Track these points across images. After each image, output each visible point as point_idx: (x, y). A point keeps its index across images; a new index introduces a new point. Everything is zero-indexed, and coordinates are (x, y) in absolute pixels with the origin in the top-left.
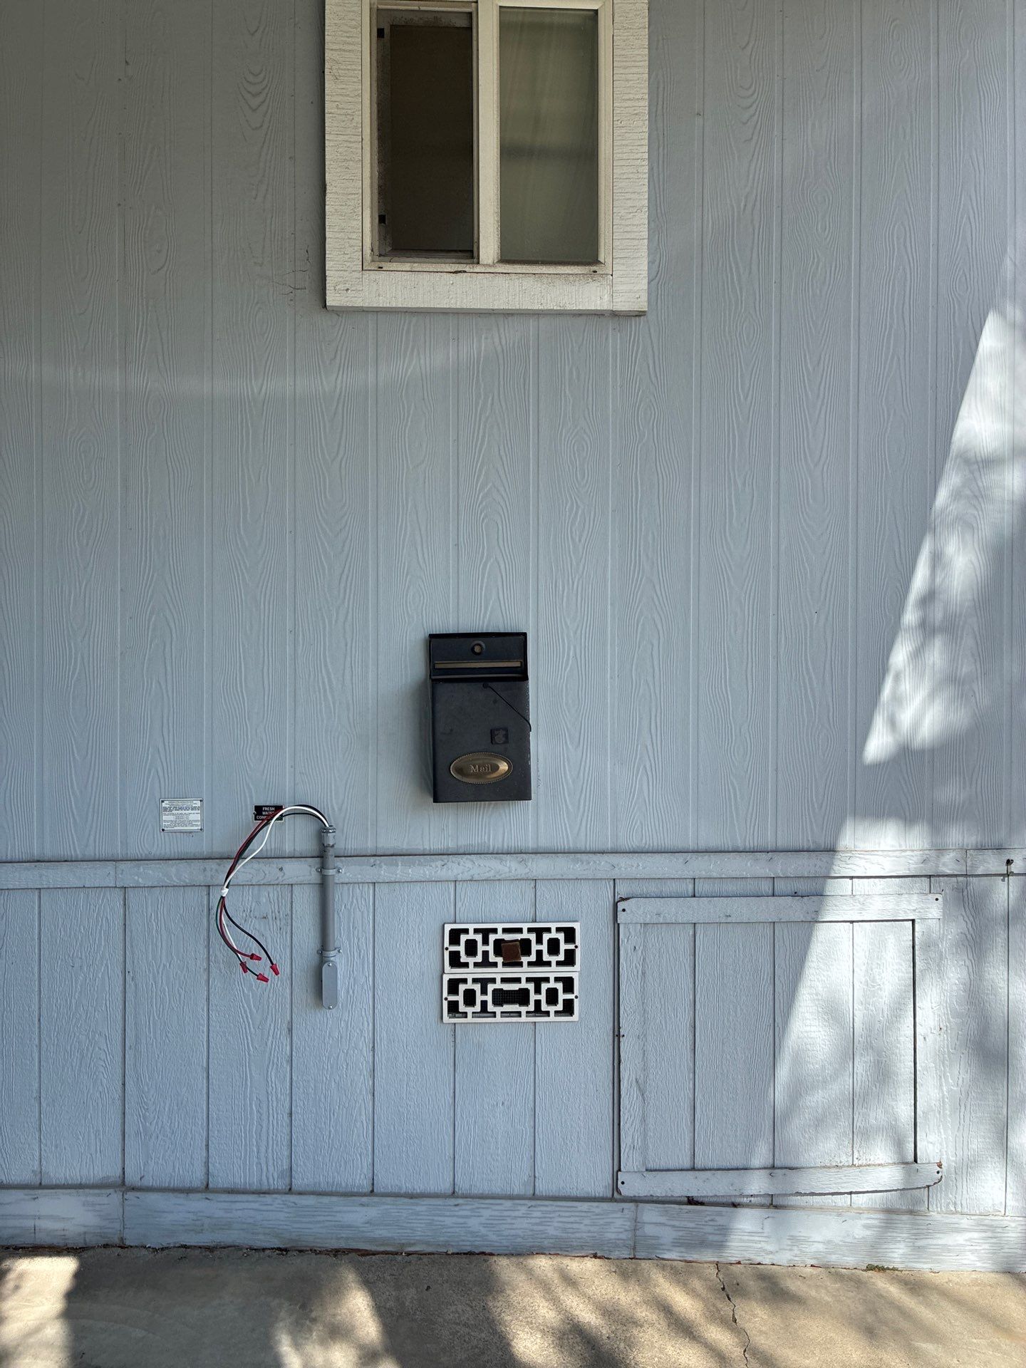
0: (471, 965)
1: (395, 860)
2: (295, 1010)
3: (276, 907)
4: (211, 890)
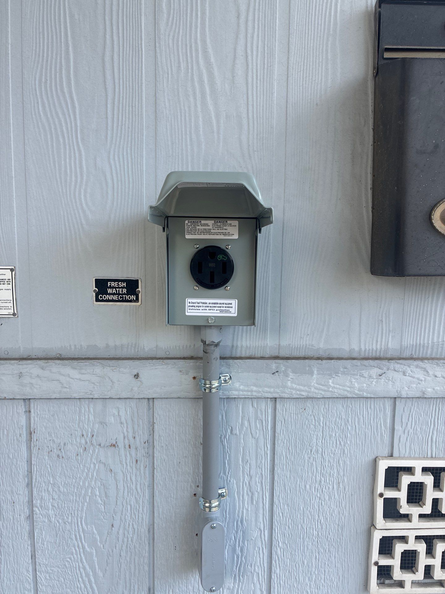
0: (415, 518)
1: (309, 366)
2: (157, 573)
3: (130, 430)
4: (32, 405)
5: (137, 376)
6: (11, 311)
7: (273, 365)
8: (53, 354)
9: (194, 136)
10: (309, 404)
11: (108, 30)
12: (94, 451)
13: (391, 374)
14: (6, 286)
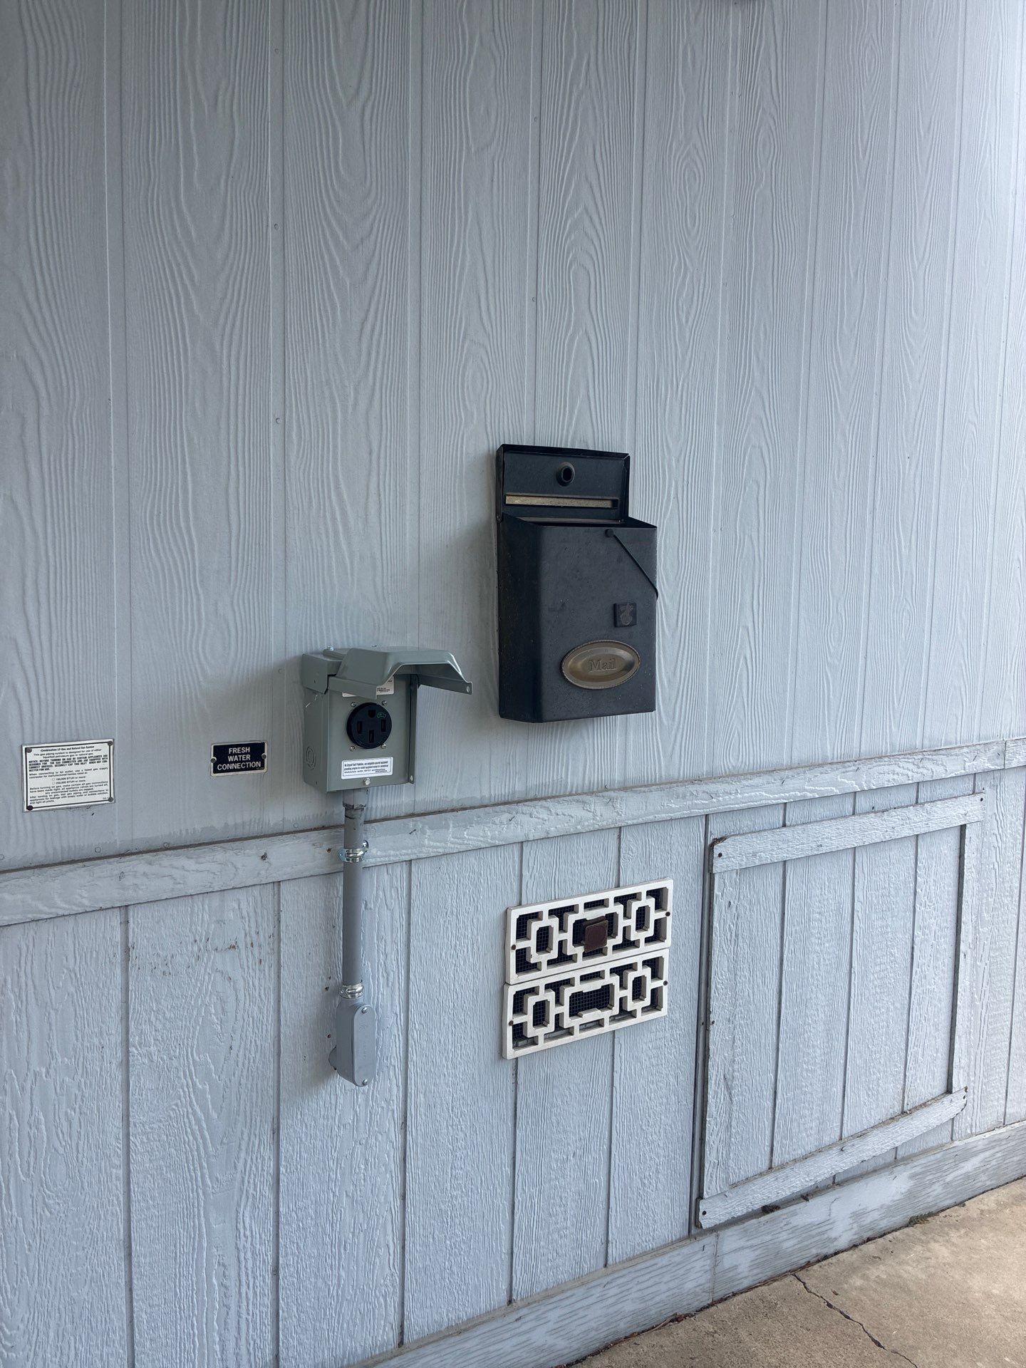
0: (544, 965)
1: (445, 820)
2: (283, 1095)
3: (253, 925)
4: (131, 913)
5: (264, 857)
6: (107, 796)
7: (411, 823)
8: (159, 844)
9: (327, 579)
10: (444, 861)
11: (233, 458)
12: (209, 958)
13: (519, 817)
14: (102, 765)
